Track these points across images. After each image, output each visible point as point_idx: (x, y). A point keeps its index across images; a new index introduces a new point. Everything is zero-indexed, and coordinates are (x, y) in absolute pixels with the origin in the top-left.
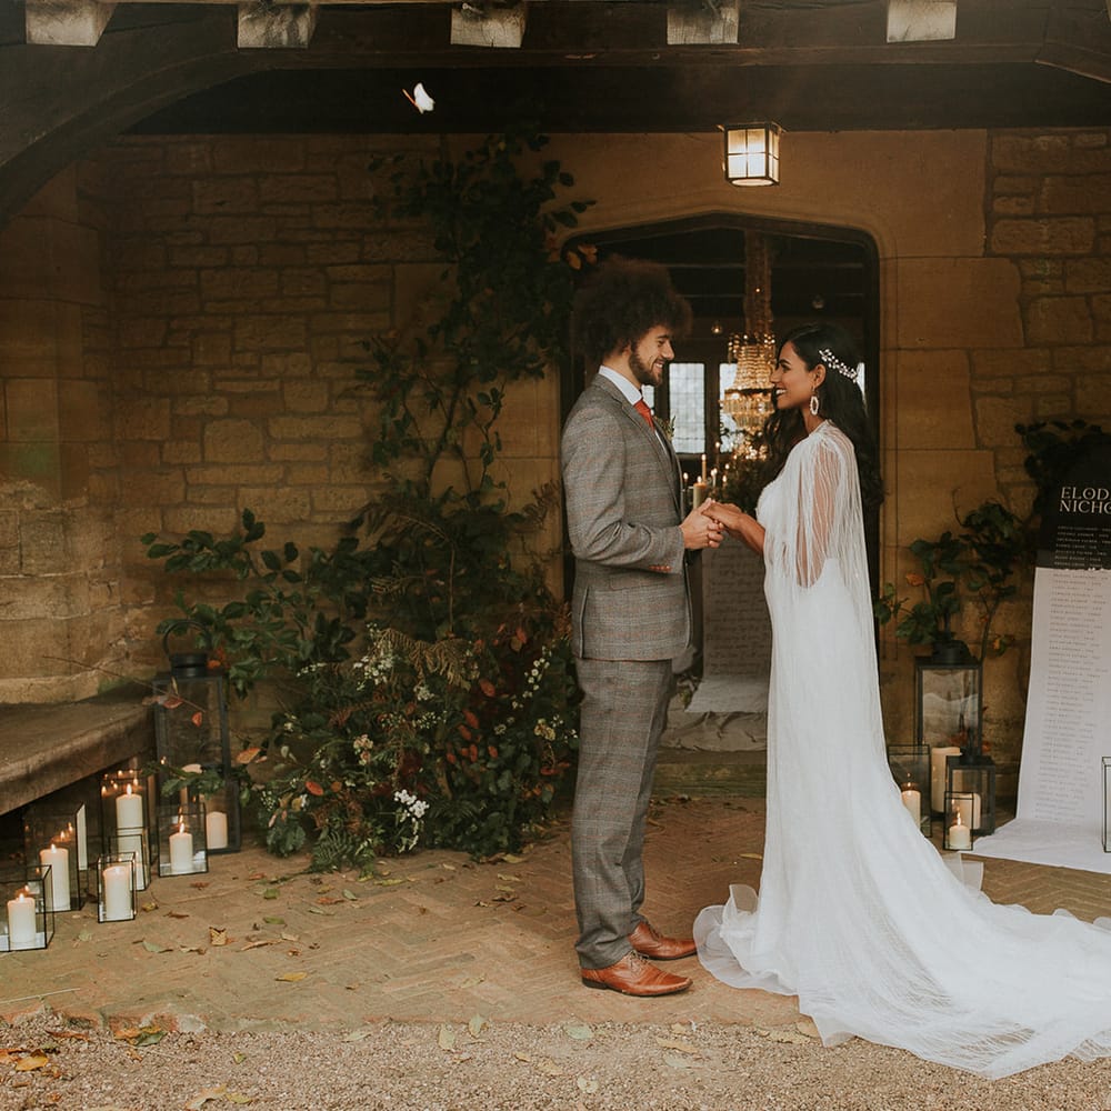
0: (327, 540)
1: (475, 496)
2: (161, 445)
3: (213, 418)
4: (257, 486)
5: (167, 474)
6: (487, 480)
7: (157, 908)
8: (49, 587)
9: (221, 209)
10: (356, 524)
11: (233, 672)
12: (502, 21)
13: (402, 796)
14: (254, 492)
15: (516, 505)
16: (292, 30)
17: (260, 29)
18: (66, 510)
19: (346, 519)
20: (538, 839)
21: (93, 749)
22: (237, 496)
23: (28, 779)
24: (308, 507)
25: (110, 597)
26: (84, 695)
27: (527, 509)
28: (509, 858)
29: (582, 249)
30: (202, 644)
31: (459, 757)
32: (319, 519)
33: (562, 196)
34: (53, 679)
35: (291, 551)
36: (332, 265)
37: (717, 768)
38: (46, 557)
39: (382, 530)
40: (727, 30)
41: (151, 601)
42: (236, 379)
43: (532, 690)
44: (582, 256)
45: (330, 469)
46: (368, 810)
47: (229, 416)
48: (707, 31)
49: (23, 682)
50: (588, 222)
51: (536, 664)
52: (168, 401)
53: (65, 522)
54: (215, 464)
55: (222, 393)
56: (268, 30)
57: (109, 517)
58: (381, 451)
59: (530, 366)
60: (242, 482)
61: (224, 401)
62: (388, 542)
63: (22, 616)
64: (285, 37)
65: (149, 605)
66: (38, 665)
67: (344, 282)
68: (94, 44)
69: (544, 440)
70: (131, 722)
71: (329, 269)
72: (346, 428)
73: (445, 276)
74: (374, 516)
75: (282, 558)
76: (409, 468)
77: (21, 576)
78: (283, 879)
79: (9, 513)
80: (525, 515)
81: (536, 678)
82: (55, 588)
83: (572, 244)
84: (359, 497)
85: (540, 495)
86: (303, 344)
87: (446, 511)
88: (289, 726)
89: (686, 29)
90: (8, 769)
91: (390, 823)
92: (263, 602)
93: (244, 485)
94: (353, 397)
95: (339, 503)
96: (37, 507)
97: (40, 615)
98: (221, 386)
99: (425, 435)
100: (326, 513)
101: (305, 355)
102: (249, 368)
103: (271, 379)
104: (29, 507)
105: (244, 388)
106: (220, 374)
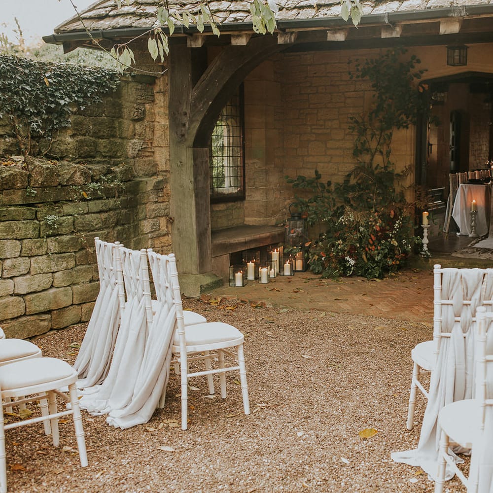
0: (341, 180)
1: (386, 167)
2: (296, 149)
3: (311, 141)
4: (323, 163)
5: (298, 158)
6: (389, 162)
7: (275, 282)
8: (261, 191)
9: (315, 75)
10: (349, 176)
11: (308, 219)
12: (340, 34)
13: (348, 258)
14: (322, 165)
15: (398, 171)
16: (290, 39)
17: (283, 39)
18: (267, 168)
19: (347, 174)
20: (392, 277)
21: (268, 237)
23: (246, 243)
24: (337, 170)
25: (281, 196)
26: (270, 224)
27: (402, 172)
28: (378, 280)
29: (423, 85)
30: (300, 210)
31: (369, 249)
32: (340, 173)
33: (418, 67)
34: (262, 219)
35: (329, 183)
36: (347, 92)
37: (459, 262)
38: (261, 182)
39: (358, 178)
40: (397, 33)
41: (292, 198)
42: (318, 129)
43: (396, 230)
44: (424, 88)
45: (344, 158)
46: (340, 262)
47: (315, 140)
48: (392, 34)
49: (254, 219)
50: (425, 76)
51: (397, 222)
52: (298, 136)
53: (267, 172)
54: (312, 155)
55: (314, 133)
56: (285, 39)
57: (281, 171)
58: (357, 152)
59: (404, 124)
61: (314, 136)
62: (359, 182)
63: (254, 199)
64: (288, 41)
66: (258, 214)
67: (349, 98)
68: (245, 44)
69: (409, 149)
70: (279, 232)
71: (346, 93)
72: (349, 145)
73: (374, 96)
74: (356, 173)
75: (326, 186)
76: (366, 158)
77: (254, 188)
78: (312, 279)
79: (251, 169)
80: (401, 174)
81: (397, 227)
82: (263, 192)
83: (420, 84)
84: (352, 167)
85: (407, 168)
86: (337, 118)
87: (376, 172)
88: (324, 237)
89: (386, 33)
90: (240, 239)
91: (344, 266)
92: (319, 199)
93: (319, 162)
94: (351, 135)
95: (346, 169)
96: (259, 167)
97: (259, 199)
98: (313, 131)
99: (371, 147)
100: (342, 172)
101: (338, 121)
102: (322, 125)
103: (328, 129)
104: (256, 167)
105: (320, 131)
106: (313, 127)
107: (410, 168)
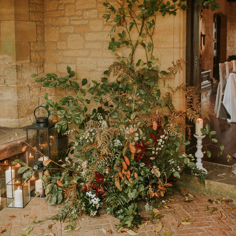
1: (149, 63)
2: (56, 42)
3: (70, 33)
4: (81, 57)
5: (58, 53)
6: (152, 57)
8: (12, 89)
10: (108, 72)
13: (89, 194)
14: (81, 59)
15: (164, 67)
18: (19, 64)
19: (106, 69)
22: (76, 61)
24: (96, 65)
25: (40, 92)
27: (169, 69)
31: (123, 175)
32: (99, 69)
34: (14, 120)
35: (85, 82)
38: (11, 80)
39: (118, 75)
41: (54, 94)
42: (76, 20)
45: (103, 52)
47: (74, 33)
49: (6, 120)
51: (161, 137)
52: (58, 28)
53: (18, 69)
54: (71, 49)
55: (72, 25)
59: (171, 10)
60: (77, 56)
61: (72, 28)
62: (120, 79)
63: (5, 99)
65: (53, 95)
66: (9, 115)
69: (177, 40)
74: (115, 69)
75: (80, 84)
77: (5, 86)
79: (2, 65)
80: (168, 71)
81: (161, 143)
82: (14, 90)
84: (111, 62)
85: (176, 64)
86: (95, 7)
93: (78, 57)
95: (105, 64)
96: (9, 63)
98: (72, 22)
99: (132, 39)
100: (101, 67)
101: (96, 10)
102: (79, 16)
103: (86, 19)
104: (7, 63)
105: (78, 23)
106: (72, 18)
107: (179, 64)
